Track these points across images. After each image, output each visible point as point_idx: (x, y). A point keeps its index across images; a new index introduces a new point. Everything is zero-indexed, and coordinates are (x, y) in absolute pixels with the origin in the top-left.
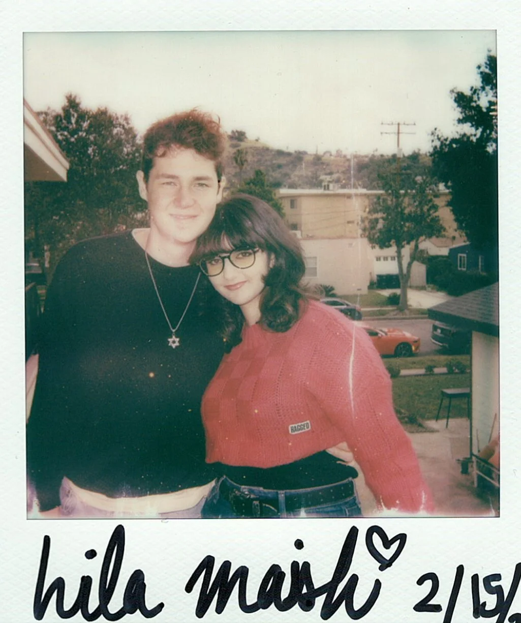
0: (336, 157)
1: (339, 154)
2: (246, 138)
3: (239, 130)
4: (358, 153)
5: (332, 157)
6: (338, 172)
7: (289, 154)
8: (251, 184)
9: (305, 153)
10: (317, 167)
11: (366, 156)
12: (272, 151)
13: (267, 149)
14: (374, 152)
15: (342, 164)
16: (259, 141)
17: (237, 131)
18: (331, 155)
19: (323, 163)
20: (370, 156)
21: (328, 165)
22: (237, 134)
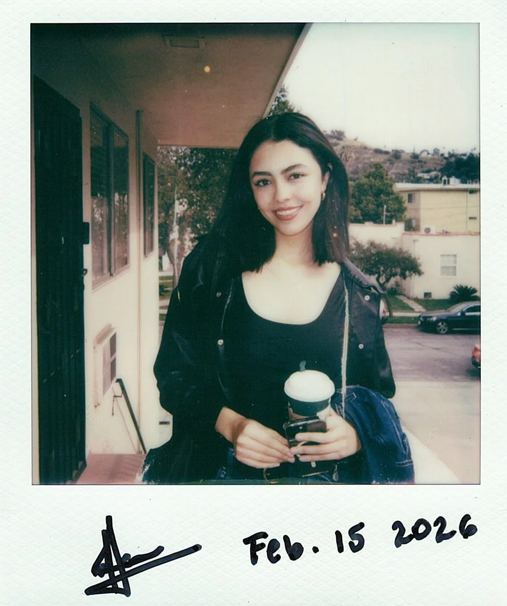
0: (433, 155)
1: (436, 151)
2: (345, 137)
3: (338, 130)
4: (456, 152)
5: (430, 156)
6: (435, 170)
7: (387, 153)
8: (371, 178)
9: (403, 151)
10: (414, 165)
11: (464, 155)
12: (370, 149)
13: (365, 148)
14: (472, 150)
15: (439, 162)
16: (358, 140)
17: (336, 131)
18: (428, 154)
19: (420, 161)
20: (468, 154)
21: (425, 163)
22: (336, 133)
